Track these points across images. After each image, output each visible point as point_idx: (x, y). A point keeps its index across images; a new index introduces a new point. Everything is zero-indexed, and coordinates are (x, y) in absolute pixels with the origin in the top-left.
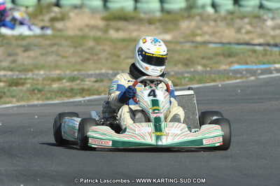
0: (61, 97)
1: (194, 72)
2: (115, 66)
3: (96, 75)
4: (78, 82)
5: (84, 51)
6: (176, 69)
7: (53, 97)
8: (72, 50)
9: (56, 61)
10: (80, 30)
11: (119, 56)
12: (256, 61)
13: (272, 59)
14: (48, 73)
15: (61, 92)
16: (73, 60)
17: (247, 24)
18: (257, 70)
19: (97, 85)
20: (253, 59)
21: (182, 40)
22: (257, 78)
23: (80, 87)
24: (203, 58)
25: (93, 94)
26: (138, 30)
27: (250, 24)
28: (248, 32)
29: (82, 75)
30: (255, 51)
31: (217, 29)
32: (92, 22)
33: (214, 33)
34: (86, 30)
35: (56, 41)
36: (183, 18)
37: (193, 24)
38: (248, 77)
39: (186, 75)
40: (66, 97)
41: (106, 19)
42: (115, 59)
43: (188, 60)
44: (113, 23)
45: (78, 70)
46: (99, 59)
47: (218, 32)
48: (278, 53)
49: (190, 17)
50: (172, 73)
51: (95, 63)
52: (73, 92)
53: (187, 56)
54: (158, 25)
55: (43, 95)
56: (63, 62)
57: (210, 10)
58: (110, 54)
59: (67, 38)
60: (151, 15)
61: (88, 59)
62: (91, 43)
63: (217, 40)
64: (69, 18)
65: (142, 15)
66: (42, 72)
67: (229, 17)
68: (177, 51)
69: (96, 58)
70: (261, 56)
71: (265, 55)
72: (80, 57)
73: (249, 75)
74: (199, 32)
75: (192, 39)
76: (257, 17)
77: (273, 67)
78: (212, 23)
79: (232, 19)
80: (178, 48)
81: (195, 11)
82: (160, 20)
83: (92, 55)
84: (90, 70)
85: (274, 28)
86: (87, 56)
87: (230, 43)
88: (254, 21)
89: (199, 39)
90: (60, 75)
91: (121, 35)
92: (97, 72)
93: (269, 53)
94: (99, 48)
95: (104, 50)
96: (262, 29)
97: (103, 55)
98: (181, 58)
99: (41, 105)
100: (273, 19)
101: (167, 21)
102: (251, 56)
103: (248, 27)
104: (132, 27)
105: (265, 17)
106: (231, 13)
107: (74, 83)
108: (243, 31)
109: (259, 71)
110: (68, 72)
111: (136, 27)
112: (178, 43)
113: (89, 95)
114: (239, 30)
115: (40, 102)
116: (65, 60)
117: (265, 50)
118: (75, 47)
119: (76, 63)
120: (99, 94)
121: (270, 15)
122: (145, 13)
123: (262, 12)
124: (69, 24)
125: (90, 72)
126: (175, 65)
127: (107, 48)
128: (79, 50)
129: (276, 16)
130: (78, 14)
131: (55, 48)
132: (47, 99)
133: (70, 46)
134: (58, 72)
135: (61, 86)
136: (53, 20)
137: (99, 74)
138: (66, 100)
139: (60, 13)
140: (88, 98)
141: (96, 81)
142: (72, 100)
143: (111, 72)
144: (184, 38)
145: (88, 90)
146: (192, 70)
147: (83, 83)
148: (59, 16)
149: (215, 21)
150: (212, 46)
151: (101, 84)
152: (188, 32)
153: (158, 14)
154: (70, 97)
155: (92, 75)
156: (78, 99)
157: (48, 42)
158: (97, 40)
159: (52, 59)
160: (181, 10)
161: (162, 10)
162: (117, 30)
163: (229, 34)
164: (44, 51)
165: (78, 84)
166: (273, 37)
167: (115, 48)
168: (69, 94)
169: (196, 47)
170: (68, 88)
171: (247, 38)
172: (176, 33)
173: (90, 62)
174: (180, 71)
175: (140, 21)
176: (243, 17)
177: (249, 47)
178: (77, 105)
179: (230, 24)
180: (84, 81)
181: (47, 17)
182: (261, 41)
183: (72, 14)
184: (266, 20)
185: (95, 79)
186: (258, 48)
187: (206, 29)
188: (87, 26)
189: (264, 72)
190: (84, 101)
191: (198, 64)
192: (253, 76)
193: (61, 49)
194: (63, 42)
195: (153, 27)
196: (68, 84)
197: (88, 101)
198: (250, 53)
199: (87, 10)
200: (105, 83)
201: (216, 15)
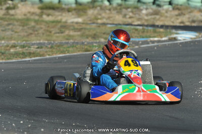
0: (16, 58)
1: (99, 42)
2: (48, 38)
3: (38, 44)
4: (27, 48)
5: (28, 28)
6: (88, 40)
7: (12, 58)
8: (21, 28)
9: (12, 34)
10: (25, 15)
11: (50, 32)
12: (138, 35)
13: (148, 34)
14: (7, 42)
15: (17, 55)
16: (22, 34)
17: (130, 12)
18: (139, 41)
19: (39, 50)
20: (136, 35)
21: (89, 22)
22: (139, 47)
23: (28, 51)
24: (104, 34)
25: (37, 56)
26: (61, 15)
27: (132, 12)
28: (131, 17)
29: (29, 44)
30: (137, 30)
31: (111, 15)
32: (32, 10)
33: (109, 18)
34: (28, 15)
35: (11, 22)
36: (90, 8)
37: (96, 12)
38: (133, 46)
39: (95, 44)
40: (20, 58)
41: (41, 8)
42: (48, 33)
43: (95, 35)
44: (45, 11)
45: (26, 41)
46: (38, 34)
47: (111, 17)
48: (152, 31)
49: (94, 7)
50: (86, 43)
51: (36, 36)
52: (24, 55)
53: (94, 32)
54: (74, 12)
55: (5, 56)
56: (15, 35)
57: (107, 3)
58: (45, 30)
59: (18, 20)
60: (69, 6)
61: (31, 34)
62: (33, 24)
63: (111, 22)
64: (18, 8)
65: (63, 6)
66: (3, 42)
67: (119, 8)
68: (87, 29)
69: (36, 33)
70: (141, 32)
71: (143, 32)
72: (26, 32)
73: (134, 45)
74: (99, 17)
75: (95, 21)
76: (136, 8)
77: (149, 40)
78: (108, 11)
79: (120, 9)
80: (88, 27)
81: (97, 4)
82: (75, 9)
83: (34, 31)
84: (33, 41)
85: (147, 15)
86: (31, 31)
87: (120, 24)
88: (134, 10)
89: (99, 21)
90: (15, 43)
91: (50, 18)
92: (38, 42)
93: (146, 31)
94: (38, 26)
95: (41, 28)
96: (139, 15)
97: (40, 31)
98: (90, 33)
99: (5, 63)
100: (147, 9)
101: (79, 10)
102: (134, 33)
103: (131, 14)
104: (57, 13)
105: (142, 8)
106: (120, 5)
107: (24, 49)
108: (128, 16)
109: (140, 42)
110: (19, 42)
111: (60, 13)
112: (87, 24)
113: (34, 57)
114: (125, 16)
115: (4, 61)
116: (17, 34)
117: (143, 29)
118: (23, 26)
119: (24, 36)
120: (40, 56)
121: (145, 7)
122: (65, 5)
123: (139, 4)
124: (18, 11)
125: (33, 42)
126: (87, 38)
127: (43, 26)
128: (25, 28)
129: (148, 7)
130: (23, 5)
131: (10, 27)
132: (8, 59)
133: (20, 26)
134: (13, 42)
135: (16, 51)
136: (8, 9)
137: (40, 43)
138: (20, 60)
139: (13, 4)
140: (33, 59)
141: (38, 48)
142: (23, 60)
143: (46, 42)
144: (90, 20)
145: (33, 53)
146: (98, 41)
147: (29, 49)
148: (11, 6)
149: (110, 10)
150: (109, 26)
151: (41, 50)
152: (93, 17)
153: (74, 6)
154: (23, 58)
155: (34, 44)
156: (28, 59)
157: (6, 23)
158: (36, 22)
159: (9, 33)
160: (88, 3)
161: (76, 3)
162: (48, 15)
163: (118, 18)
164: (4, 29)
165: (27, 50)
166: (147, 20)
167: (48, 27)
168: (22, 56)
169: (99, 26)
170: (21, 52)
171: (130, 21)
172: (85, 17)
173: (33, 35)
174: (90, 42)
175: (62, 10)
176: (127, 8)
177: (133, 27)
178: (28, 63)
179: (119, 12)
180: (30, 48)
181: (4, 7)
182: (139, 23)
183: (19, 5)
184: (142, 10)
185: (37, 47)
186: (138, 27)
187: (104, 15)
188: (29, 12)
189: (144, 43)
190: (32, 60)
191: (101, 37)
192: (137, 45)
193: (14, 27)
194: (16, 23)
195: (70, 13)
196: (20, 49)
197: (34, 60)
198: (134, 31)
199: (29, 3)
200: (43, 49)
201: (110, 6)
